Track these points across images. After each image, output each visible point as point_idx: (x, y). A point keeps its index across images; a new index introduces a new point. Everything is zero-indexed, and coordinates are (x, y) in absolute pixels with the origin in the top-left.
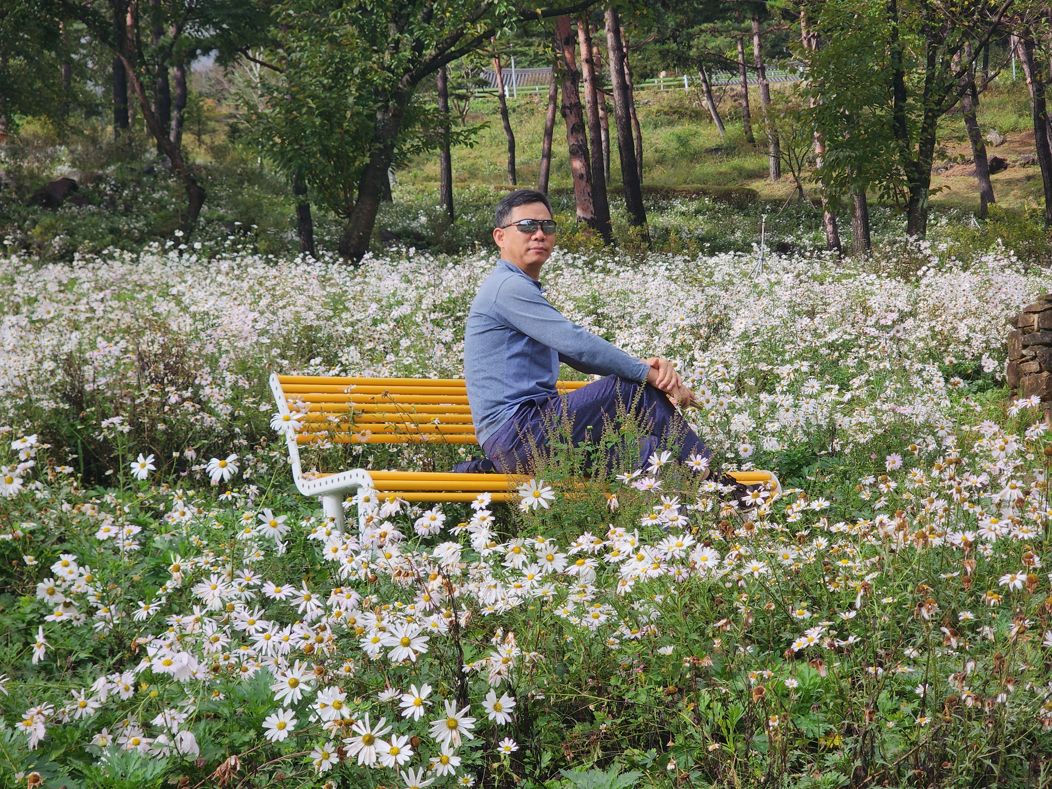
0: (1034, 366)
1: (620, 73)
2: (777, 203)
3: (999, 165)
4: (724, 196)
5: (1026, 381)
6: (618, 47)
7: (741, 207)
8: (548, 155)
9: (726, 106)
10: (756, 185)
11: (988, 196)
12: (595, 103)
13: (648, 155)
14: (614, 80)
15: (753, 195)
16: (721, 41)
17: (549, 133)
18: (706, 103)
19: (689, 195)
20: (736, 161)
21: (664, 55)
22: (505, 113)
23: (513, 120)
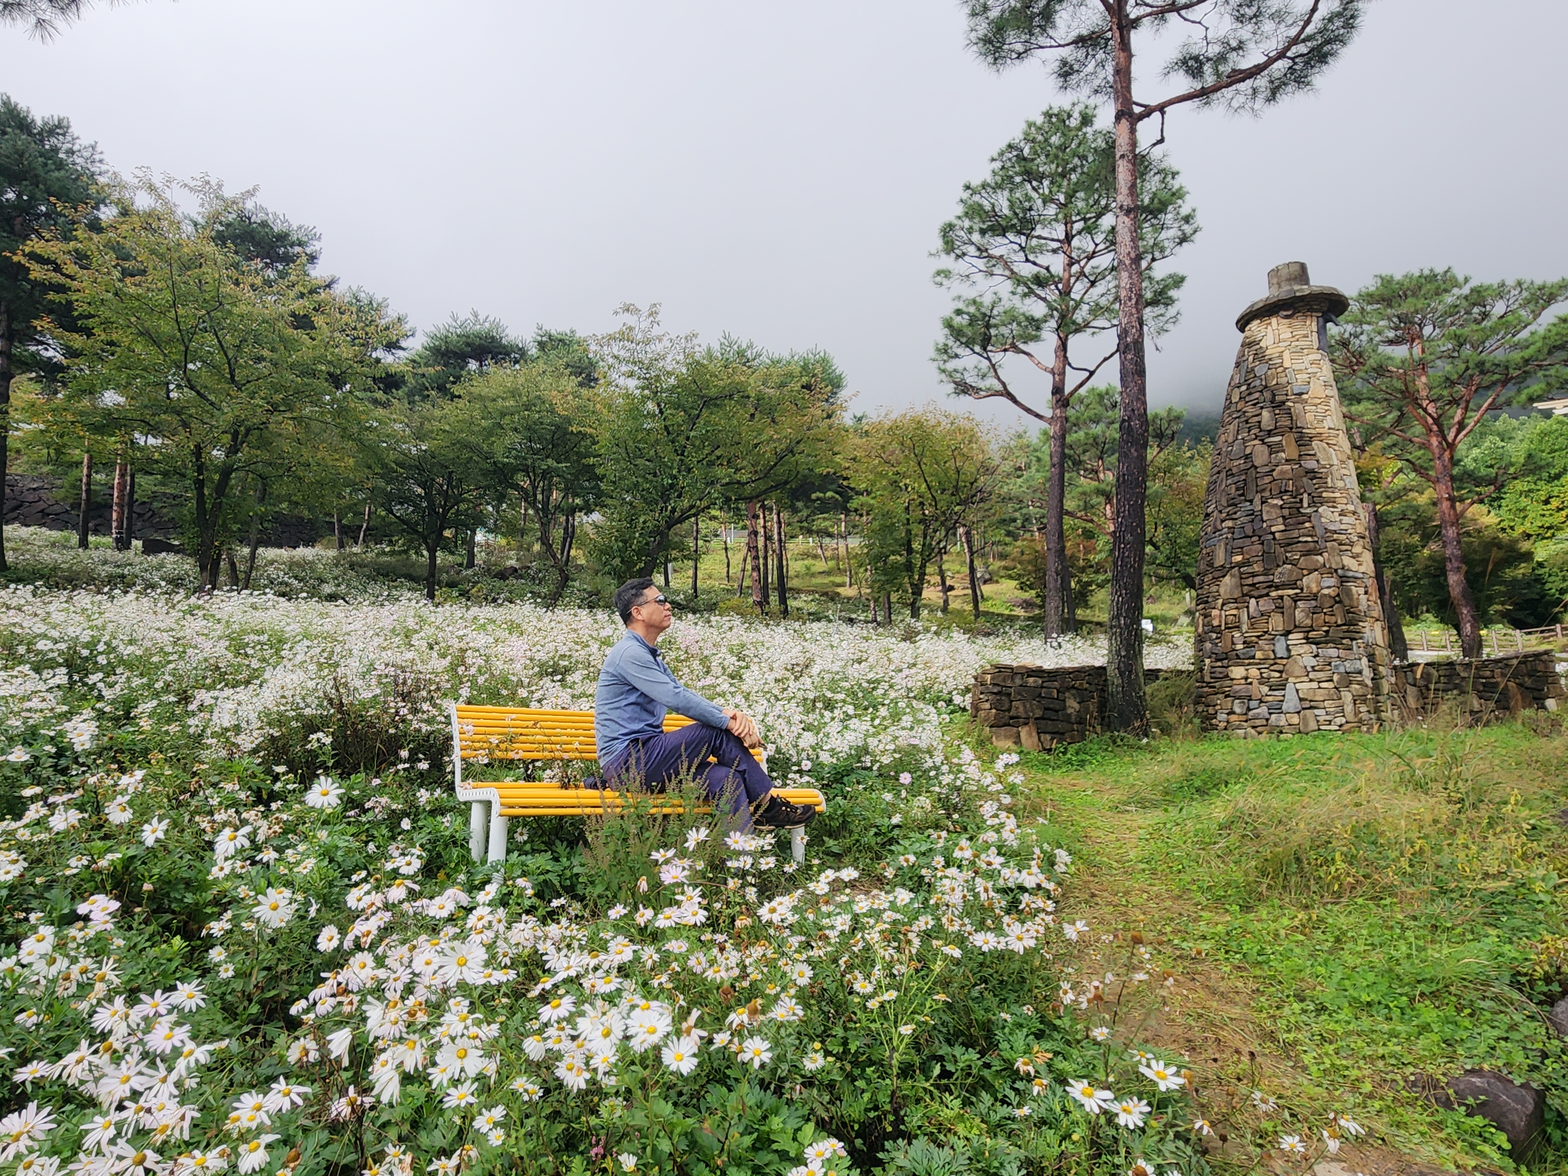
0: (987, 705)
1: (779, 534)
2: (849, 599)
3: (951, 588)
4: (825, 594)
5: (982, 714)
6: (779, 522)
7: (832, 600)
8: (744, 570)
9: (828, 554)
10: (839, 590)
11: (946, 602)
12: (766, 546)
13: (791, 573)
14: (776, 537)
15: (838, 594)
16: (827, 523)
17: (745, 560)
18: (819, 551)
19: (809, 592)
20: (832, 578)
21: (801, 528)
22: (726, 549)
23: (730, 554)
